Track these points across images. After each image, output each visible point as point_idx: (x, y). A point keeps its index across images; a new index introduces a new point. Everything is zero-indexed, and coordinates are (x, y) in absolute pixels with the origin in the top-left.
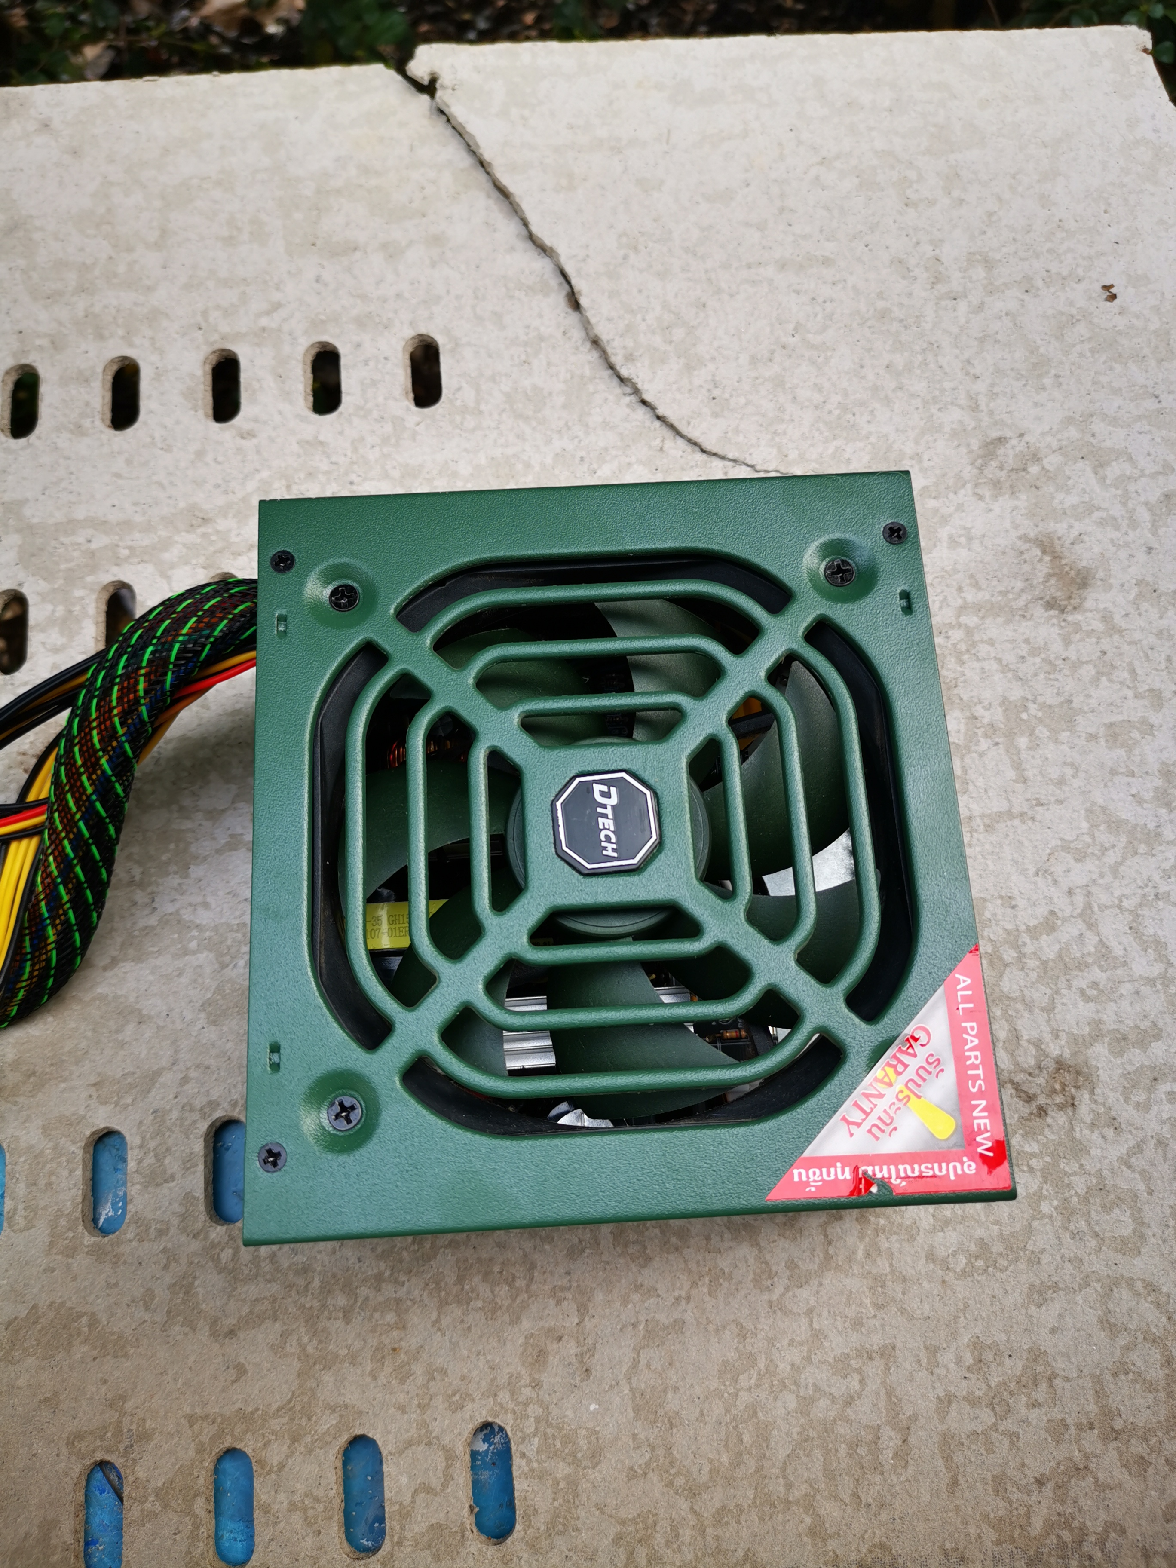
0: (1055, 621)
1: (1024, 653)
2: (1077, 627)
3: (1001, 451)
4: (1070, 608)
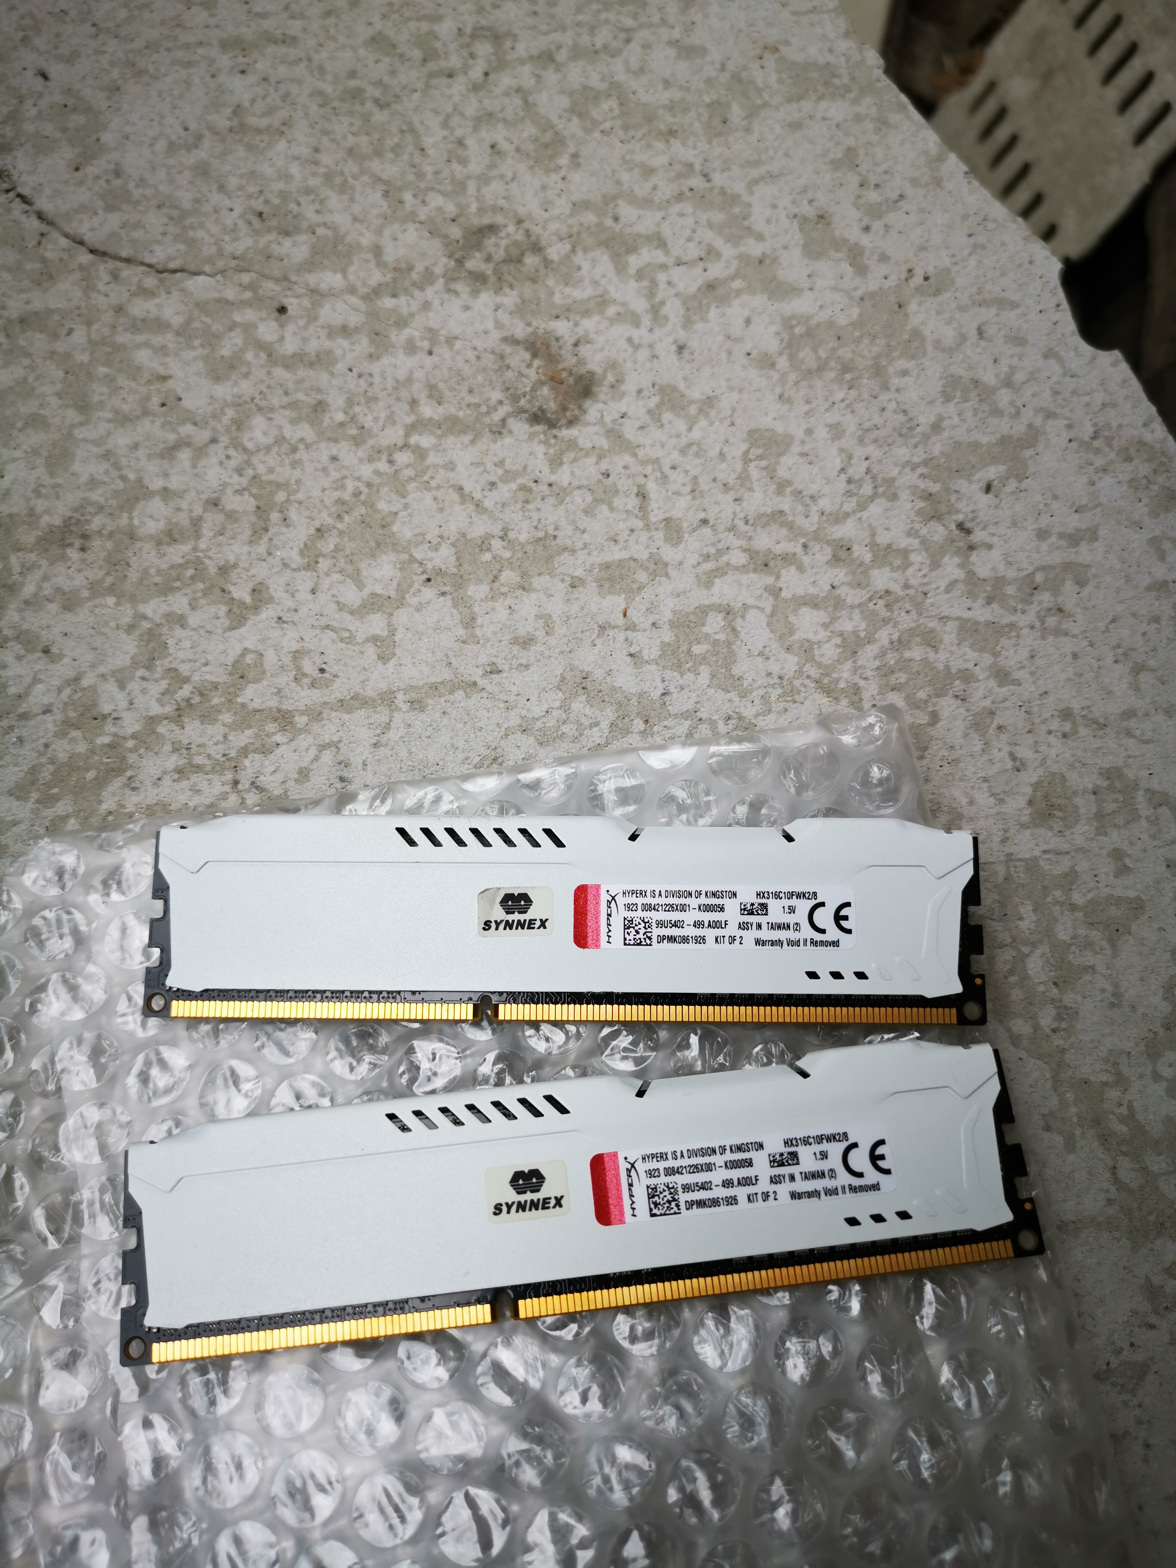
0: (542, 437)
1: (493, 478)
2: (572, 444)
3: (490, 242)
4: (563, 421)
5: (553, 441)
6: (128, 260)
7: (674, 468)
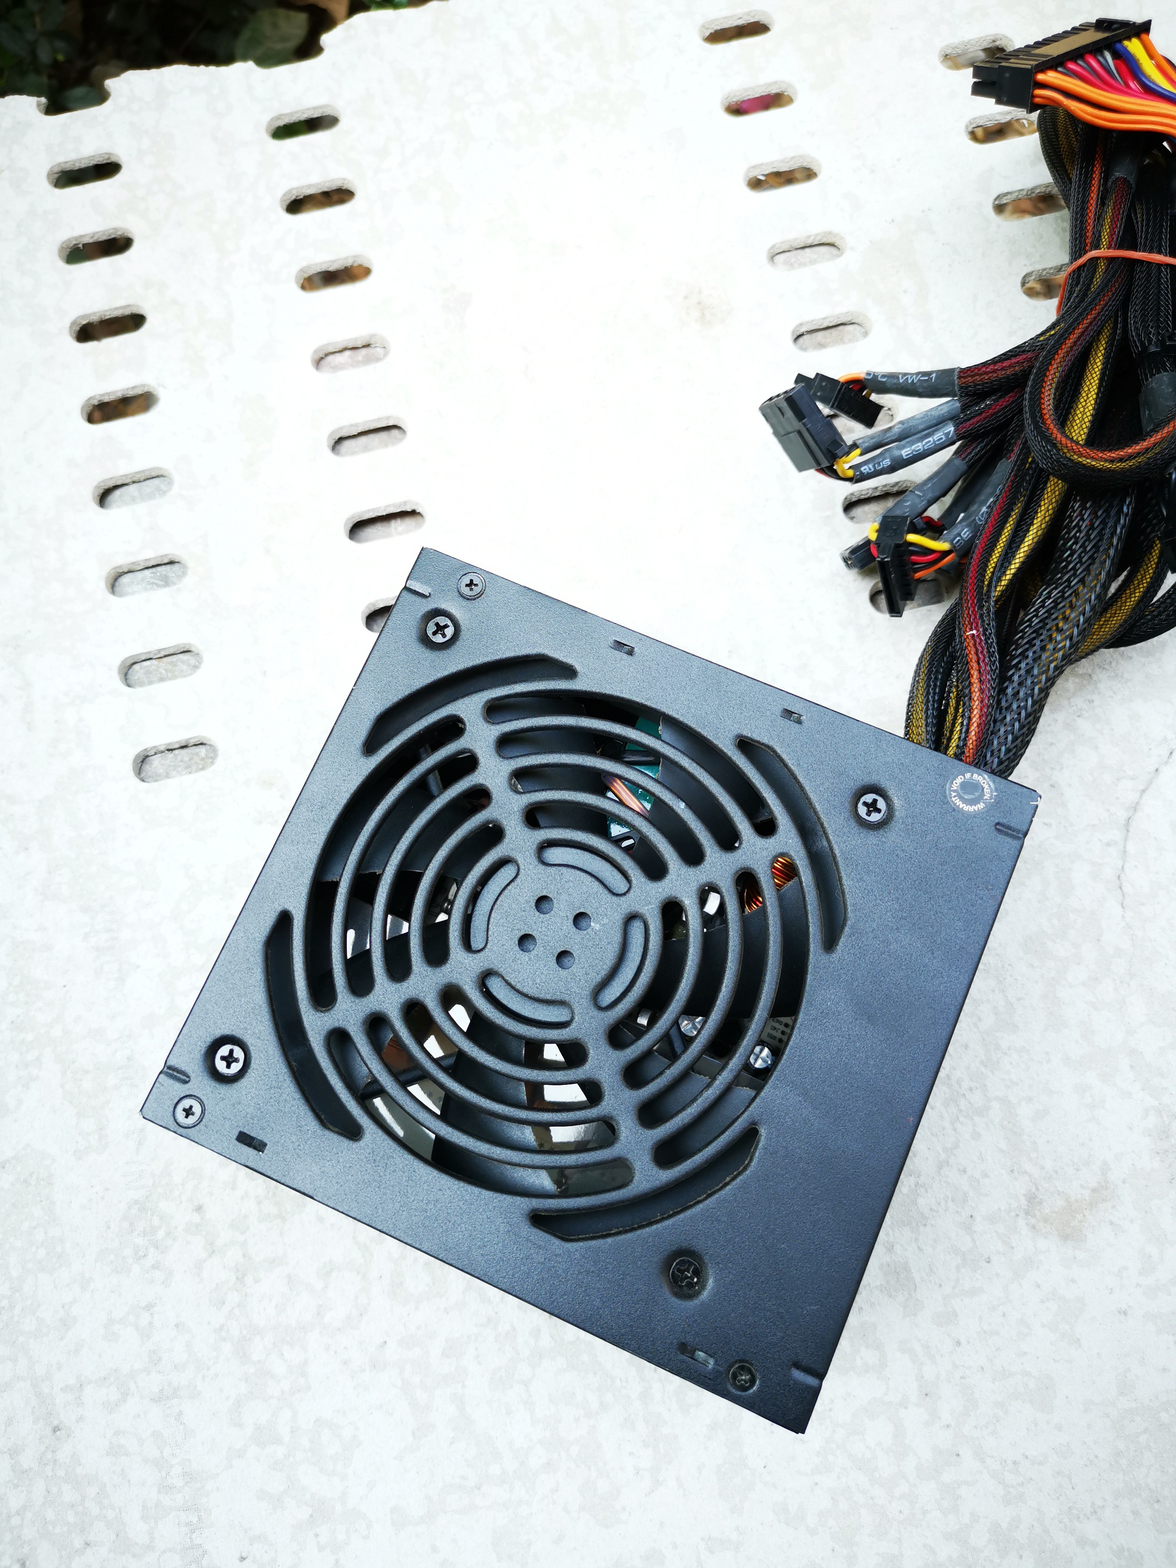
5: (1013, 1214)
6: (1125, 852)
7: (1004, 1315)
